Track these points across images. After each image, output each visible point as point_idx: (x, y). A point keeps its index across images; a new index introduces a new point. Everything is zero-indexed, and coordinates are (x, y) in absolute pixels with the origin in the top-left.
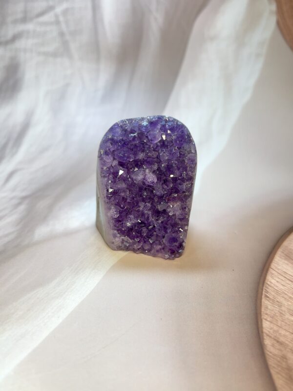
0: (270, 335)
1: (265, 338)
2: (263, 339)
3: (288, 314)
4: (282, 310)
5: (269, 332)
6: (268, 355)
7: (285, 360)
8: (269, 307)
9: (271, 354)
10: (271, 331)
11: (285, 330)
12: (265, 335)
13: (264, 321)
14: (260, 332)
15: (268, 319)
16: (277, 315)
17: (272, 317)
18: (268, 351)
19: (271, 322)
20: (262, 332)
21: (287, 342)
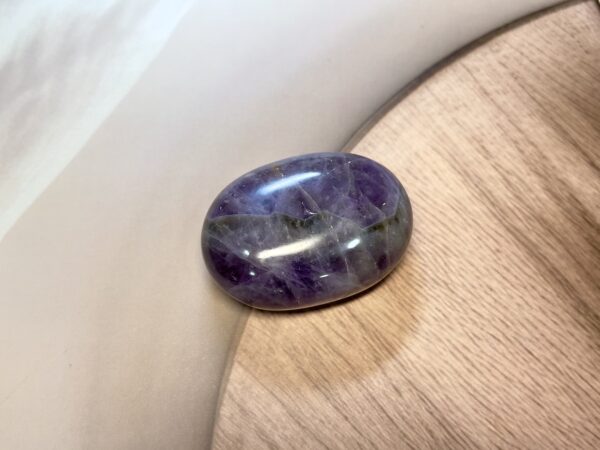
0: (235, 396)
1: (225, 402)
2: (221, 404)
3: (281, 349)
4: (274, 341)
5: (235, 388)
6: (218, 435)
7: (239, 445)
8: (257, 334)
9: (221, 435)
10: (239, 387)
11: (262, 385)
12: (226, 395)
13: (236, 364)
14: (221, 391)
15: (244, 363)
16: (262, 352)
17: (251, 358)
18: (220, 428)
19: (246, 369)
20: (225, 390)
21: (256, 411)
